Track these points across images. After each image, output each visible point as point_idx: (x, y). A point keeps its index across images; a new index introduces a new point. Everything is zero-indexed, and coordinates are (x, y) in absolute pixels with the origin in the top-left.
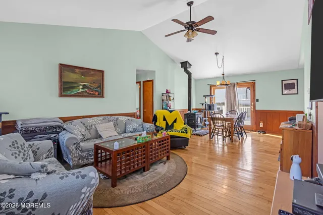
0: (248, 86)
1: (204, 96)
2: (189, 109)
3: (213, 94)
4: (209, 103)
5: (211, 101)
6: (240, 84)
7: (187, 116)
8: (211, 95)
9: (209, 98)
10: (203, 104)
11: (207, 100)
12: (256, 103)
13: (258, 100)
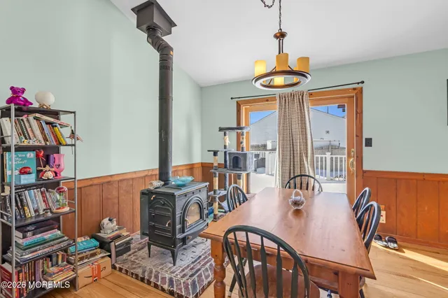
0: (341, 102)
1: (221, 129)
2: (163, 173)
3: (243, 125)
4: (234, 150)
5: (239, 143)
6: (318, 96)
7: (148, 196)
8: (239, 127)
9: (234, 134)
10: (215, 153)
11: (230, 141)
12: (365, 149)
13: (369, 142)
